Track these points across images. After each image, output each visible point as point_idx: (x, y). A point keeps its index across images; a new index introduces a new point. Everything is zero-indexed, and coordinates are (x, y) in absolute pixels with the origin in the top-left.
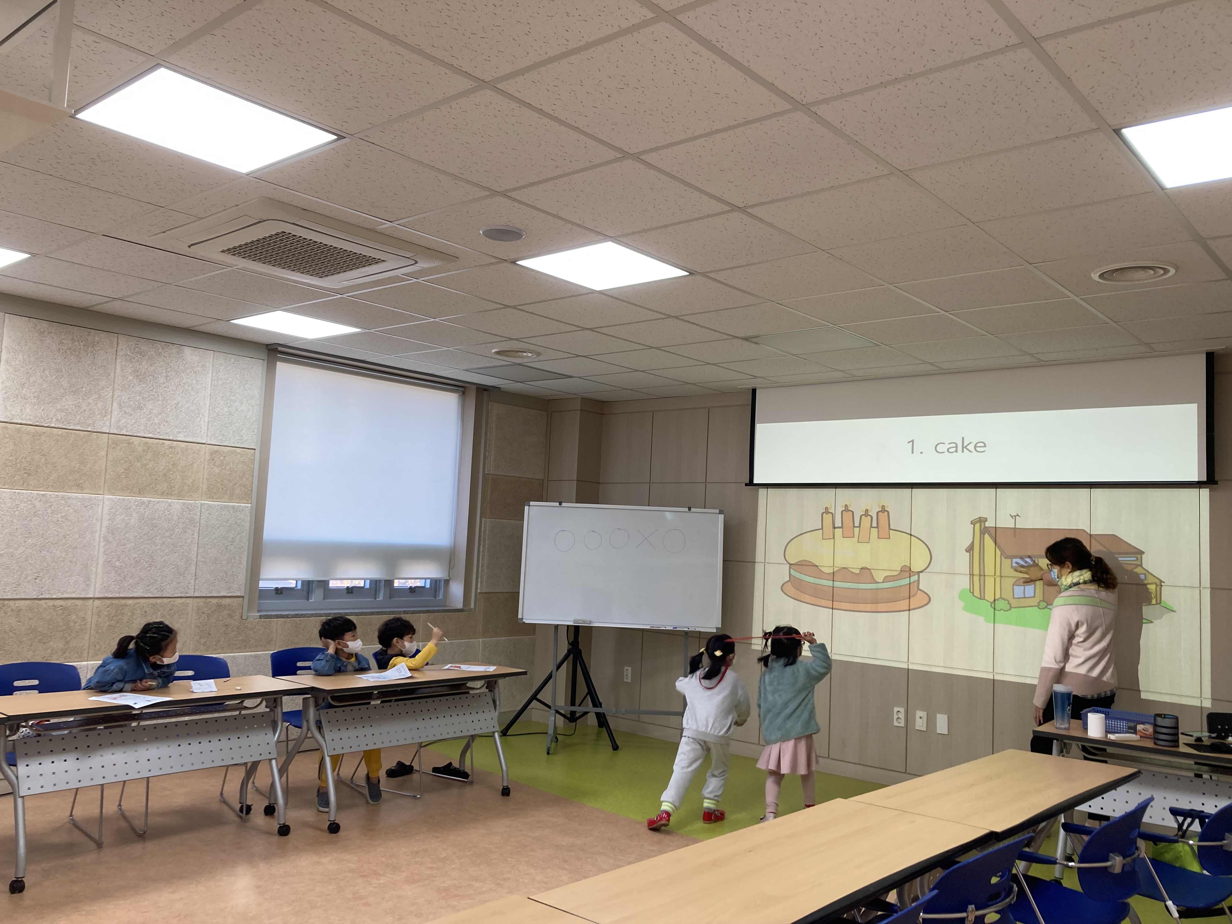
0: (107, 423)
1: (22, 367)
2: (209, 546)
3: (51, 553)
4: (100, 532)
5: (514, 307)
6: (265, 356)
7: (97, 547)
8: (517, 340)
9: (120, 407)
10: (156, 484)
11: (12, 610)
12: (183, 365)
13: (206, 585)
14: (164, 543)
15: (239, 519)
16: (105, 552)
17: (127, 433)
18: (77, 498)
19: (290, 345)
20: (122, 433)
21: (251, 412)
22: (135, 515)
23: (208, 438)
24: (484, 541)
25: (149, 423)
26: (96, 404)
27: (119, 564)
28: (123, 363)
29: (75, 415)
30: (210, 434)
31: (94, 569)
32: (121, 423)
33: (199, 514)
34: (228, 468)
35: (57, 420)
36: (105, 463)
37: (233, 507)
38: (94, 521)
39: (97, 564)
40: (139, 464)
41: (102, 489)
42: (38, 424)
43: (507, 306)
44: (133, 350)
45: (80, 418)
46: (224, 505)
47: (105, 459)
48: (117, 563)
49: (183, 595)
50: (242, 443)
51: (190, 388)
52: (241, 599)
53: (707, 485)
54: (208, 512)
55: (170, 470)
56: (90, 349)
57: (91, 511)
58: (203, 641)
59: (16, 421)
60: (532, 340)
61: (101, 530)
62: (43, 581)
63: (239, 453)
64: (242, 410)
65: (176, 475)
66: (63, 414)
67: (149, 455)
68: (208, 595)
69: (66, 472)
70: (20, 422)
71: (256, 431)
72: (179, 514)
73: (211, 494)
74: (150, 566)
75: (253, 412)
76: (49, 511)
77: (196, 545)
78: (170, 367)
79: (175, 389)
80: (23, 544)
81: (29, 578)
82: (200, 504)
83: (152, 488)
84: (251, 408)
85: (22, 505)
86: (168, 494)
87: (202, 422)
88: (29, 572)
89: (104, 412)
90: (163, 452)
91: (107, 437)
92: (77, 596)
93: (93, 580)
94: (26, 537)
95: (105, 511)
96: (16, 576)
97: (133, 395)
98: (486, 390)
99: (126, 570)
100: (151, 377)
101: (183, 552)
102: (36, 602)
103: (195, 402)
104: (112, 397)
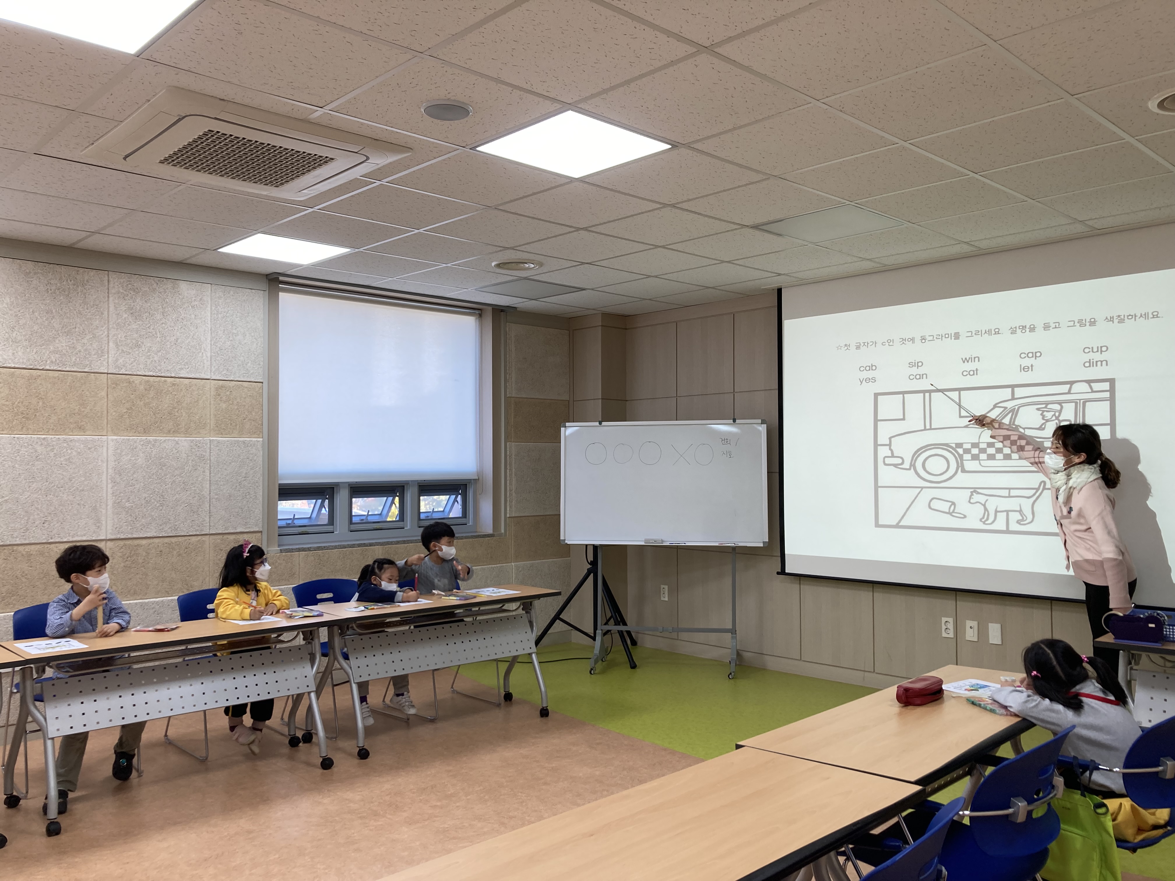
0: (105, 363)
1: (11, 310)
2: (222, 483)
3: (57, 497)
4: (107, 474)
5: (496, 208)
6: (265, 286)
7: (105, 488)
8: (513, 248)
9: (117, 345)
10: (161, 422)
11: (23, 555)
12: (179, 300)
13: (221, 522)
14: (174, 481)
15: (251, 454)
16: (113, 493)
17: (127, 373)
18: (79, 440)
19: (289, 273)
20: (121, 373)
21: (255, 345)
22: (141, 455)
23: (212, 373)
24: (511, 465)
25: (149, 361)
26: (91, 344)
27: (129, 505)
28: (117, 301)
29: (69, 356)
30: (213, 369)
31: (104, 511)
32: (119, 362)
33: (209, 450)
34: (235, 402)
35: (52, 362)
36: (106, 404)
37: (244, 442)
38: (100, 463)
39: (107, 506)
40: (142, 403)
41: (106, 430)
42: (32, 367)
44: (125, 288)
45: (76, 360)
46: (235, 441)
47: (106, 400)
48: (127, 504)
49: (198, 533)
50: (248, 377)
51: (189, 323)
52: (260, 534)
53: (736, 394)
54: (218, 448)
55: (174, 408)
56: (80, 287)
57: (95, 453)
59: (9, 365)
60: (528, 248)
61: (107, 471)
62: (52, 524)
63: (246, 387)
64: (245, 343)
65: (181, 413)
66: (57, 356)
67: (152, 394)
68: (224, 532)
69: (66, 415)
70: (13, 366)
71: (262, 363)
72: (187, 452)
73: (221, 429)
74: (162, 505)
75: (257, 344)
76: (52, 454)
77: (208, 482)
78: (167, 303)
79: (172, 324)
80: (28, 489)
81: (37, 523)
82: (208, 441)
83: (158, 427)
84: (254, 340)
85: (23, 450)
86: (175, 431)
87: (204, 358)
88: (36, 516)
89: (100, 352)
90: (166, 390)
91: (106, 377)
93: (104, 522)
94: (30, 482)
95: (110, 452)
96: (23, 522)
97: (129, 333)
98: (502, 311)
99: (137, 510)
100: (147, 314)
101: (195, 490)
102: (46, 546)
103: (195, 337)
104: (108, 336)
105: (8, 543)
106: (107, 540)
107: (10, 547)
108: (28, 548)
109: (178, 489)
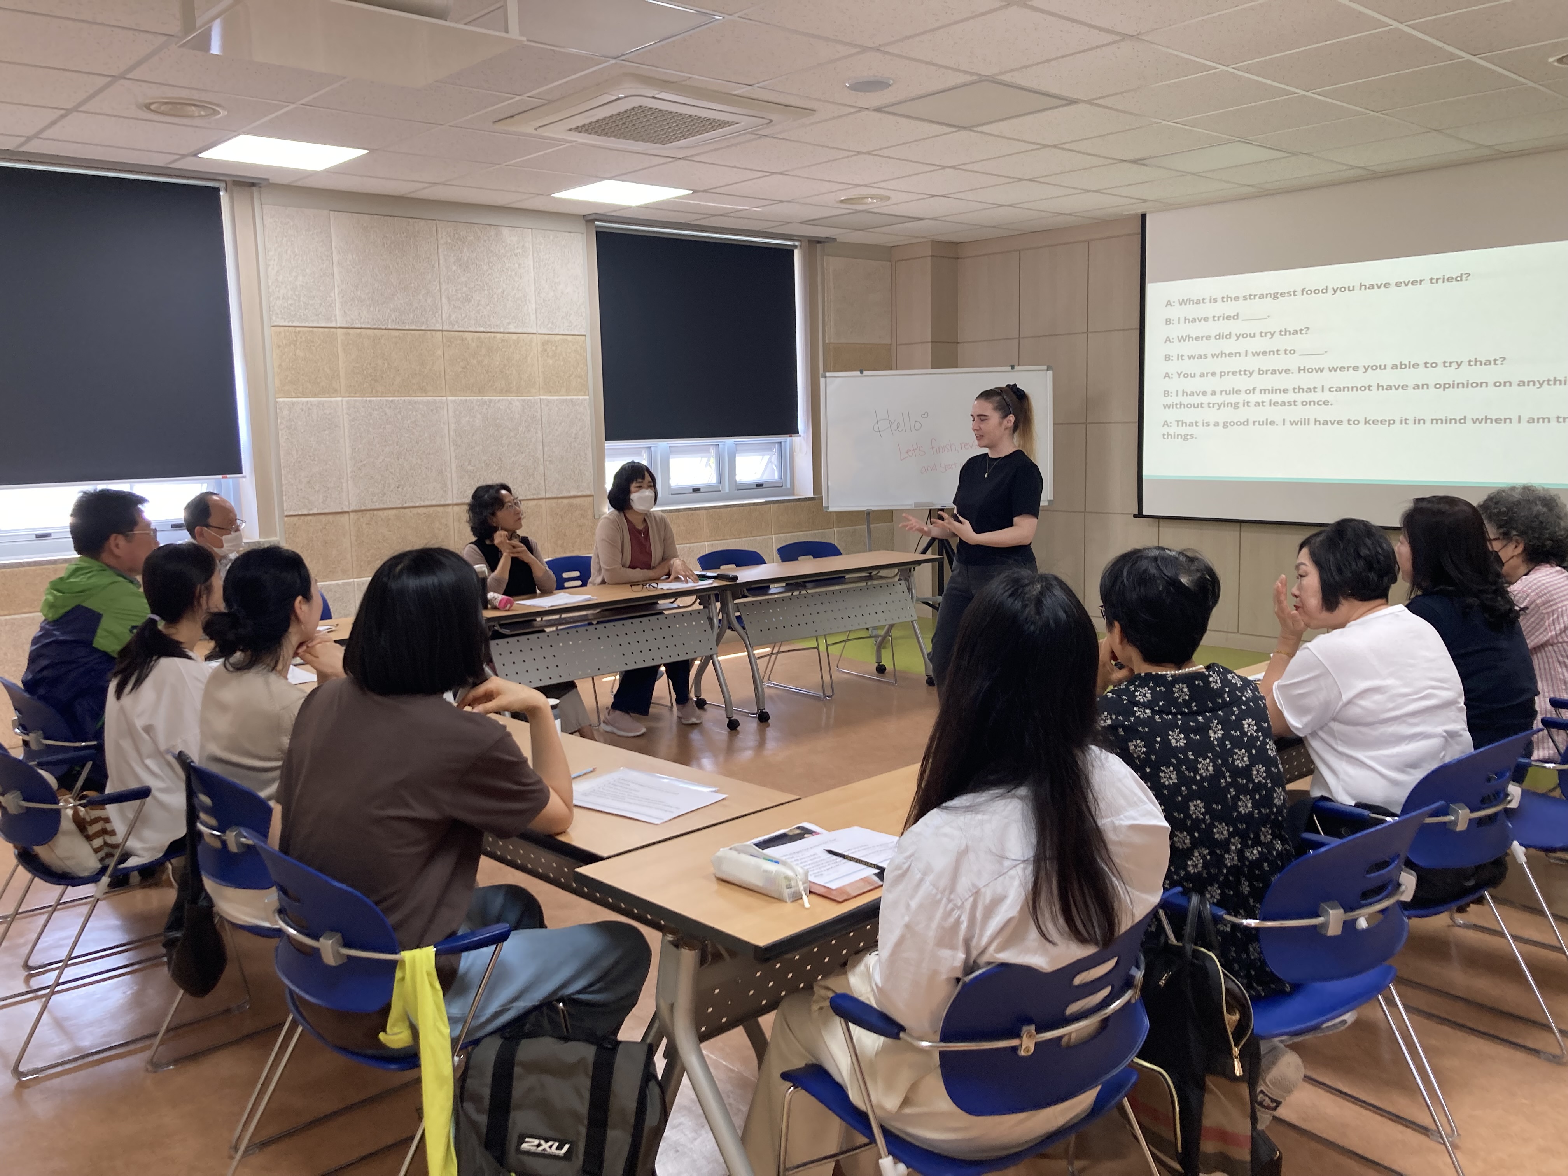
0: (439, 320)
1: (354, 267)
2: (554, 444)
3: (407, 460)
4: (449, 436)
5: (869, 153)
6: (582, 227)
7: (448, 452)
8: (866, 186)
9: (449, 300)
10: (494, 382)
11: (382, 520)
12: (503, 248)
13: (556, 485)
14: (510, 444)
15: (579, 413)
16: (456, 456)
17: (459, 329)
18: (422, 402)
19: (610, 214)
20: (454, 329)
21: (577, 294)
22: (479, 416)
23: (538, 327)
25: (479, 316)
26: (426, 300)
27: (471, 468)
28: (446, 253)
29: (408, 314)
30: (539, 323)
31: (449, 475)
32: (452, 319)
33: (539, 410)
34: (561, 358)
36: (443, 363)
37: (572, 400)
38: (442, 425)
39: (451, 469)
41: (445, 391)
42: (376, 327)
43: (859, 153)
44: (453, 237)
45: (413, 317)
46: (563, 399)
47: (442, 359)
48: (469, 467)
49: (535, 497)
50: (571, 330)
51: (514, 273)
52: (590, 498)
53: (1090, 335)
54: (548, 407)
55: (505, 366)
56: (412, 240)
57: (437, 415)
58: (560, 542)
59: (356, 326)
60: (882, 185)
61: (449, 433)
62: (405, 489)
63: (570, 341)
64: (568, 293)
65: (512, 371)
66: (397, 314)
67: (484, 351)
68: (559, 496)
69: (409, 376)
70: (360, 326)
71: (584, 315)
72: (520, 412)
73: (549, 388)
74: (500, 468)
75: (579, 293)
76: (399, 417)
77: (541, 444)
78: (491, 252)
79: (498, 275)
80: (382, 453)
81: (392, 487)
82: (539, 400)
83: (491, 386)
84: (576, 289)
85: (375, 413)
86: (506, 391)
87: (530, 310)
88: (391, 481)
89: (434, 308)
90: (496, 346)
91: (441, 335)
92: (438, 503)
93: (450, 486)
94: (383, 446)
95: (451, 414)
96: (380, 486)
97: (459, 287)
98: (819, 242)
99: (478, 474)
100: (474, 265)
101: (530, 452)
102: (402, 511)
103: (520, 288)
104: (440, 291)
105: (369, 507)
106: (453, 505)
107: (371, 512)
108: (386, 513)
109: (514, 452)
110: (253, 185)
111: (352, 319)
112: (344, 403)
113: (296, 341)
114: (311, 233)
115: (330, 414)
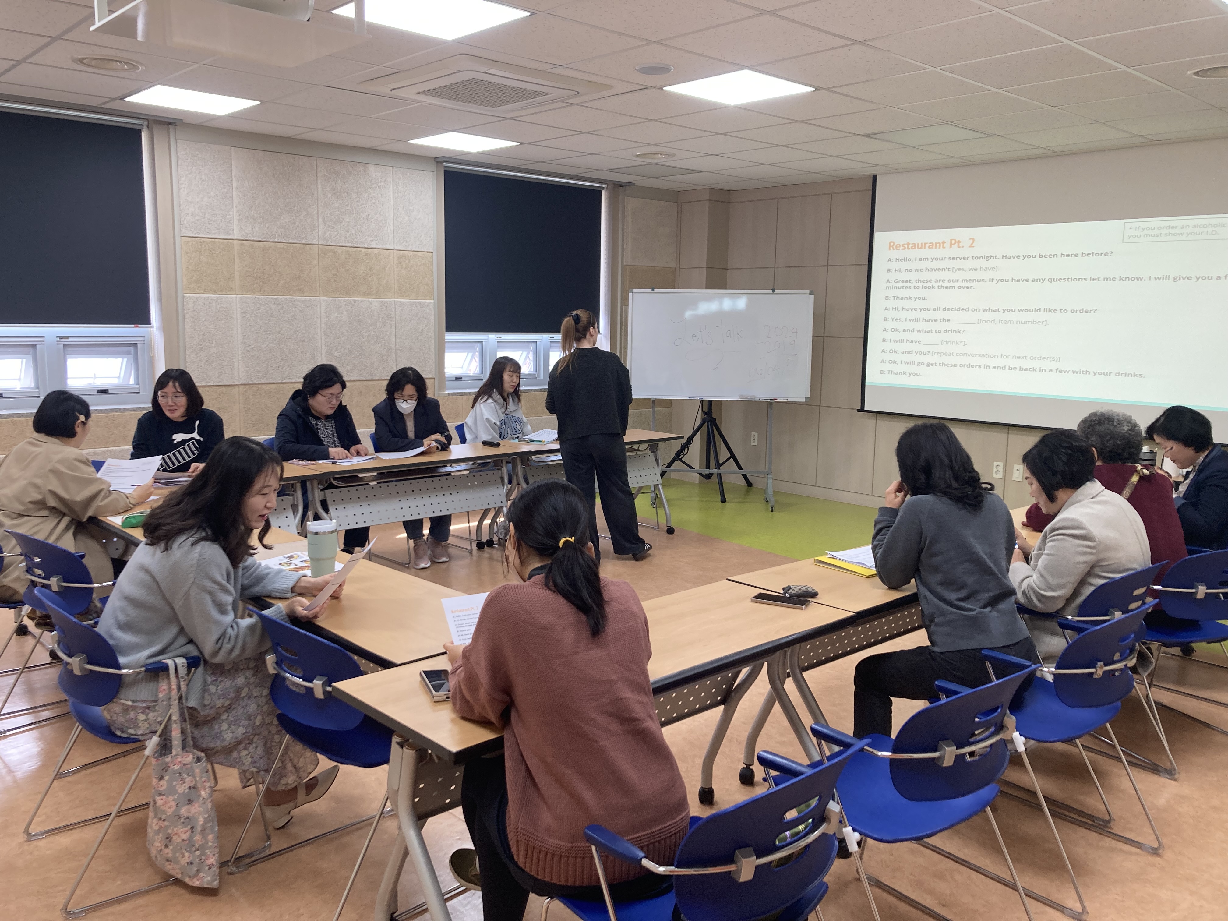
0: (316, 237)
1: (249, 192)
2: (405, 337)
4: (321, 328)
5: (657, 121)
6: (433, 167)
7: (320, 340)
8: (656, 145)
9: (324, 221)
10: (358, 286)
11: (265, 392)
12: (369, 181)
14: (369, 336)
15: (425, 313)
17: (332, 244)
18: (300, 300)
19: (455, 157)
20: (328, 244)
22: (345, 313)
23: (395, 245)
24: (625, 326)
25: (348, 234)
26: (306, 220)
28: (323, 183)
29: (291, 230)
30: (396, 241)
32: (326, 235)
33: (394, 310)
34: (413, 269)
36: (318, 270)
37: (420, 303)
38: (315, 319)
40: (344, 270)
41: (319, 293)
42: (265, 240)
43: (650, 120)
44: (329, 171)
45: (295, 233)
46: (413, 302)
47: (318, 267)
48: (336, 353)
50: (422, 247)
51: (377, 201)
53: (829, 267)
54: (401, 308)
55: (368, 274)
56: (296, 172)
57: (312, 311)
59: (250, 239)
60: (669, 145)
61: (321, 326)
62: (284, 368)
63: (421, 256)
64: (420, 218)
65: (373, 278)
66: (283, 230)
67: (351, 262)
69: (290, 280)
70: (252, 239)
71: (432, 236)
72: (378, 311)
73: (402, 292)
74: (361, 355)
75: (428, 219)
76: (282, 311)
77: (394, 337)
78: (360, 183)
79: (365, 203)
80: (267, 340)
81: (274, 366)
82: (394, 302)
83: (356, 290)
84: (426, 216)
85: (262, 308)
86: (367, 294)
87: (389, 231)
88: (273, 362)
89: (312, 227)
90: (361, 258)
91: (317, 248)
94: (268, 334)
95: (323, 310)
96: (264, 366)
97: (333, 211)
98: (621, 186)
100: (346, 194)
101: (385, 343)
103: (381, 213)
104: (318, 213)
105: (255, 382)
107: (256, 386)
108: (268, 386)
109: (373, 342)
110: (170, 124)
111: (246, 233)
112: (238, 299)
113: (201, 249)
114: (216, 163)
115: (226, 308)
